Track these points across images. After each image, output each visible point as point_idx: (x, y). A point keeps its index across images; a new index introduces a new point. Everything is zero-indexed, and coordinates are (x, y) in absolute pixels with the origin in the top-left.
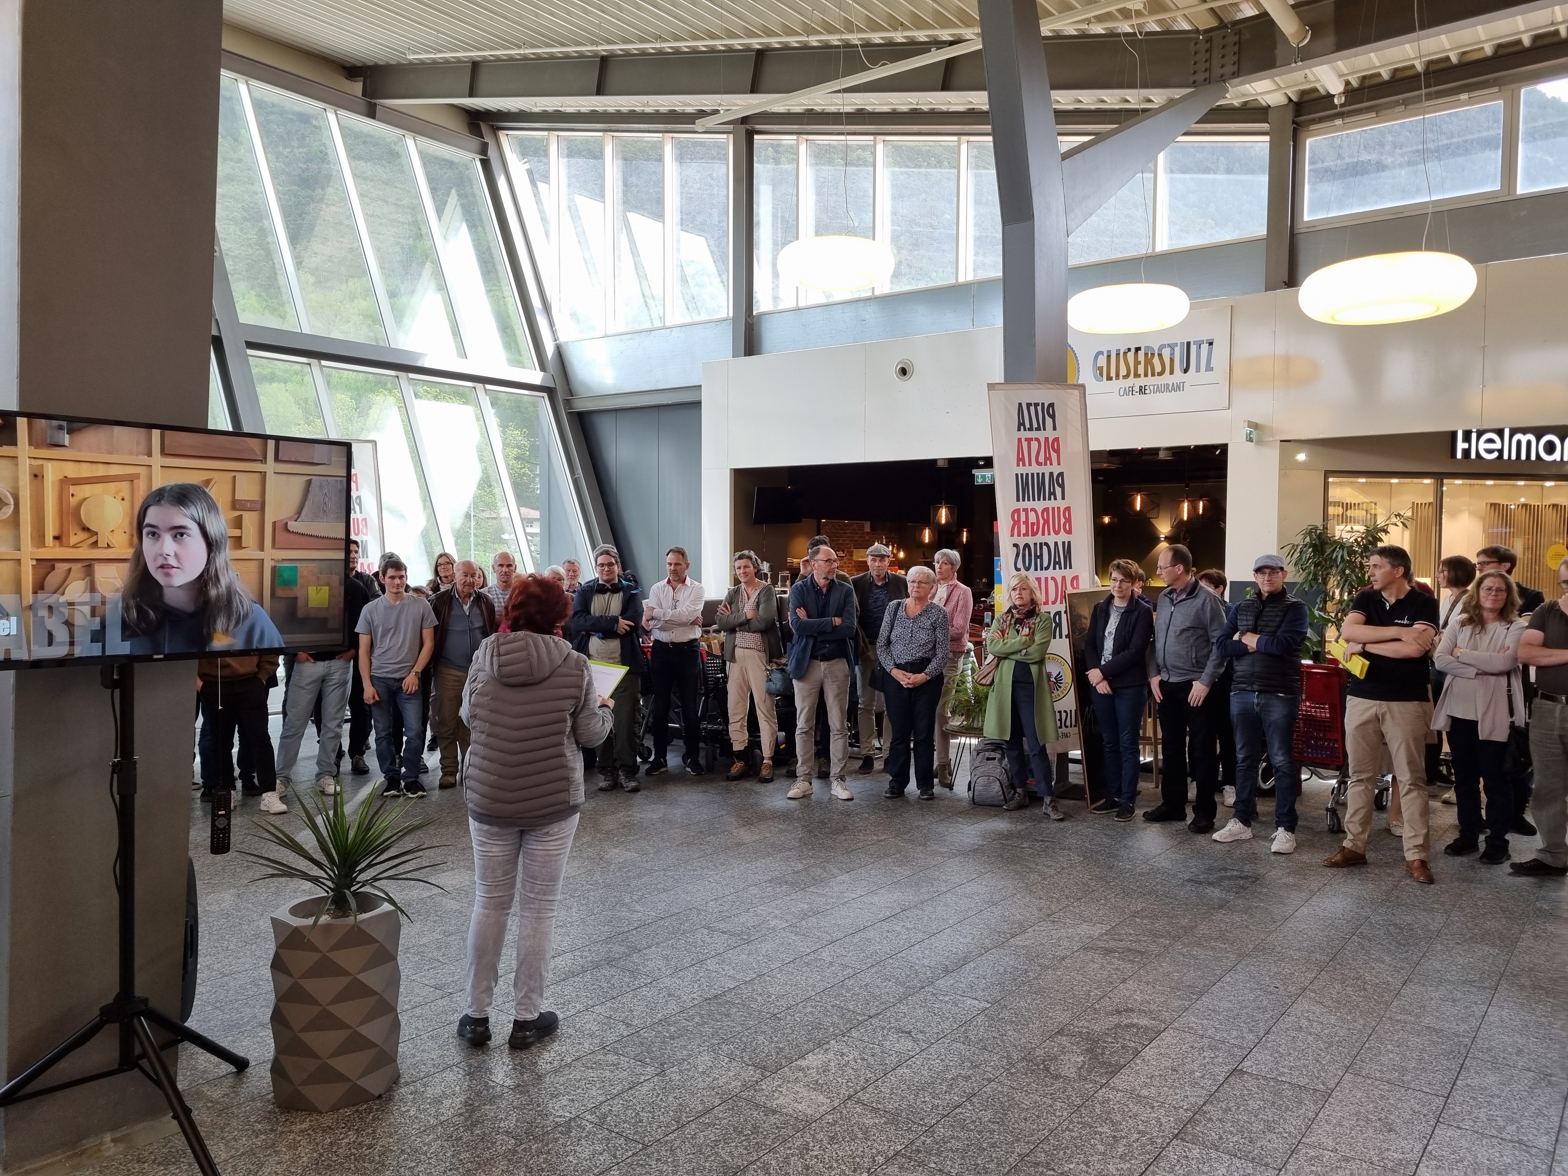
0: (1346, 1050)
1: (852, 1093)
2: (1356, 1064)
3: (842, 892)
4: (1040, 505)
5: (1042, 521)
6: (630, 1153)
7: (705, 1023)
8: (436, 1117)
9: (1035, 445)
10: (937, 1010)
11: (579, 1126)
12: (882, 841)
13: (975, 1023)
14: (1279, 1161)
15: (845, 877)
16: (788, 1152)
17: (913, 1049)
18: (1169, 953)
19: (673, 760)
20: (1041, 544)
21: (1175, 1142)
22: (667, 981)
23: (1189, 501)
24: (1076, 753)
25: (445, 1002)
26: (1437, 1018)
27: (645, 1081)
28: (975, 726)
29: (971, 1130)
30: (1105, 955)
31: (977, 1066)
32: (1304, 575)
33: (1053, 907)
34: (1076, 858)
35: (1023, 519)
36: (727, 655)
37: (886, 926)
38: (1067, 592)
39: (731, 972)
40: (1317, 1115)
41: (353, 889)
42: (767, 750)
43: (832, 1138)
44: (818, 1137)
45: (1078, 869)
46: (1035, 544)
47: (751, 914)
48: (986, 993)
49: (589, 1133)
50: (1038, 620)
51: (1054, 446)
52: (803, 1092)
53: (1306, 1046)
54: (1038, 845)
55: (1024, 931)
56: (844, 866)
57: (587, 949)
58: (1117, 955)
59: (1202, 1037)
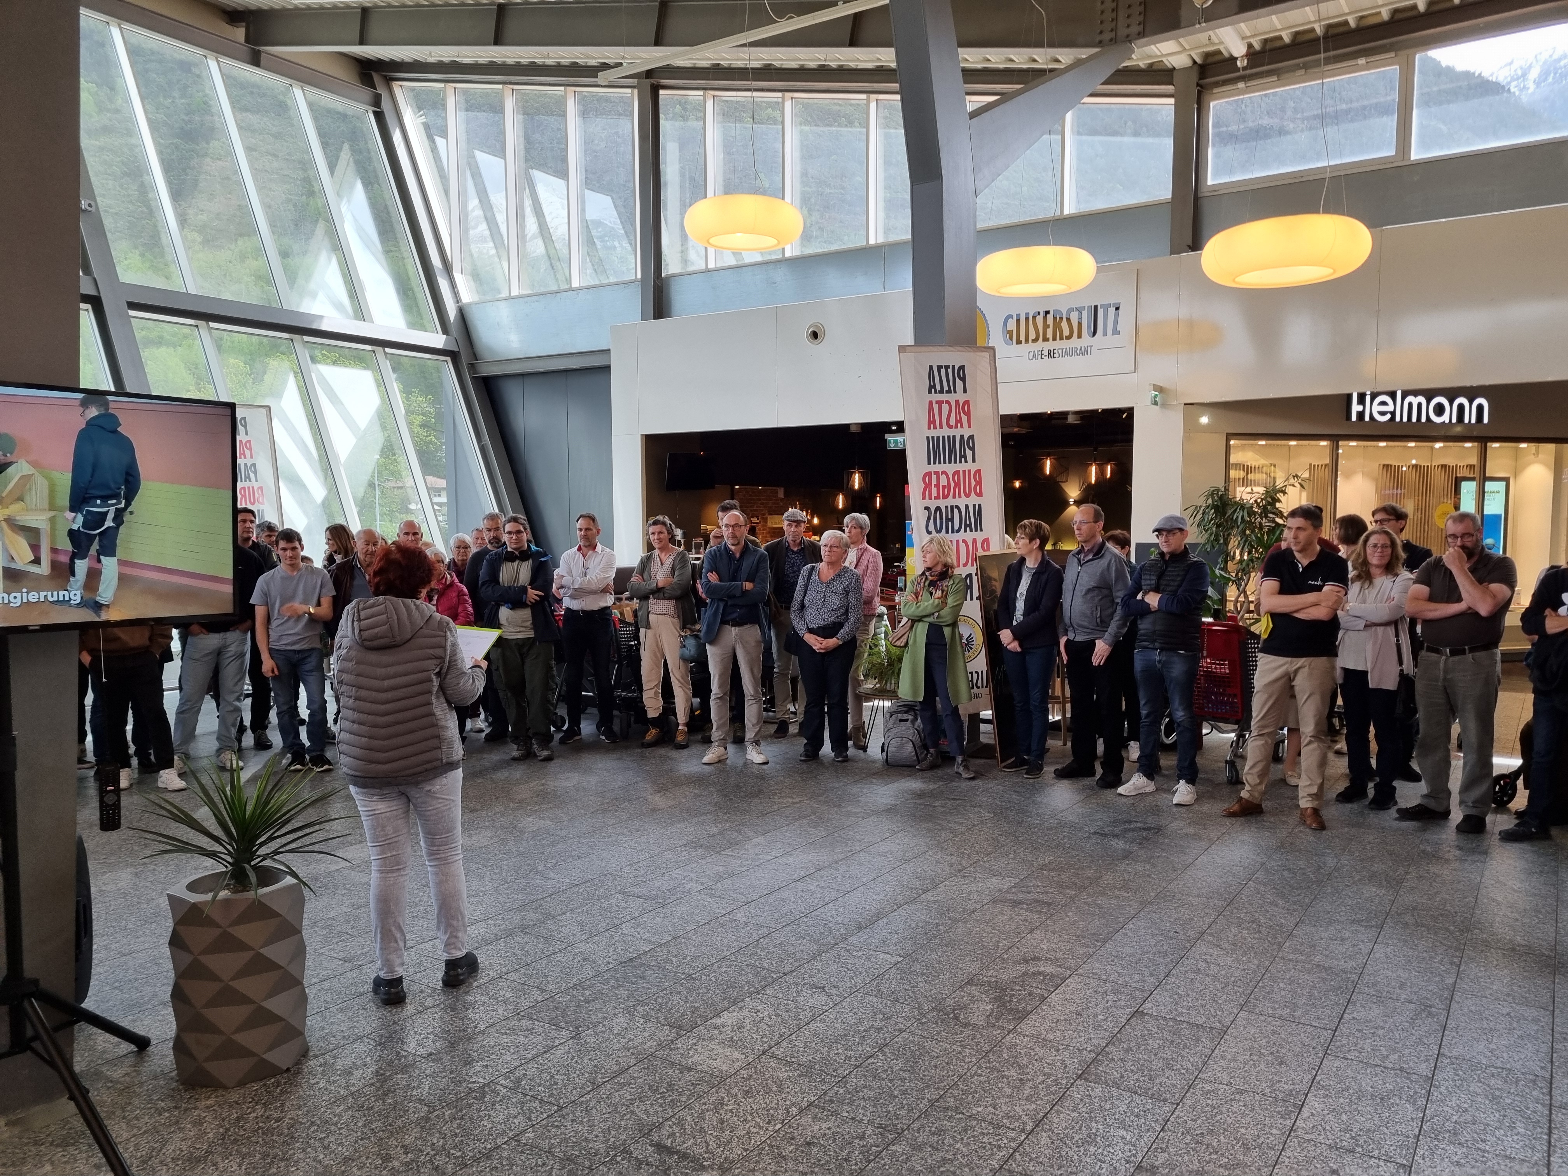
0: (1241, 990)
1: (766, 1048)
2: (1250, 1002)
3: (757, 854)
4: (950, 468)
5: (952, 484)
6: (545, 1115)
7: (620, 986)
8: (347, 1088)
9: (945, 407)
10: (850, 965)
11: (494, 1091)
12: (797, 803)
13: (887, 976)
14: (1177, 1096)
15: (760, 839)
16: (703, 1107)
17: (827, 1004)
18: (1075, 903)
19: (587, 728)
20: (952, 507)
21: (1078, 1082)
22: (582, 947)
23: (1097, 464)
24: (987, 714)
25: (354, 974)
26: (1327, 956)
27: (560, 1044)
28: (888, 688)
29: (883, 1079)
30: (1014, 907)
31: (889, 1018)
32: (1206, 536)
33: (964, 862)
34: (987, 814)
35: (934, 482)
36: (639, 622)
37: (800, 886)
38: (978, 554)
39: (647, 935)
40: (1213, 1051)
41: (253, 863)
42: (682, 717)
43: (747, 1092)
44: (733, 1091)
45: (989, 825)
46: (947, 507)
47: (666, 878)
48: (898, 947)
49: (504, 1097)
50: (951, 582)
51: (965, 409)
52: (719, 1049)
53: (1203, 987)
54: (949, 803)
55: (935, 888)
56: (759, 829)
57: (500, 917)
58: (1025, 906)
59: (1105, 981)
